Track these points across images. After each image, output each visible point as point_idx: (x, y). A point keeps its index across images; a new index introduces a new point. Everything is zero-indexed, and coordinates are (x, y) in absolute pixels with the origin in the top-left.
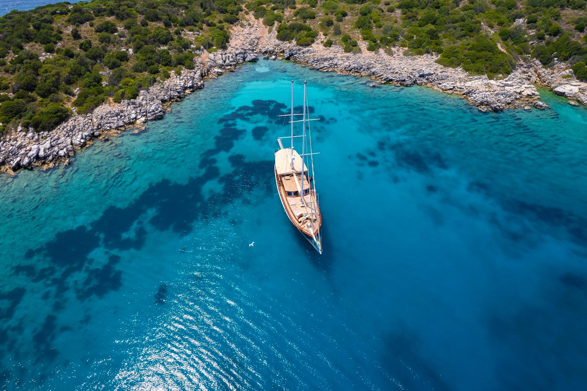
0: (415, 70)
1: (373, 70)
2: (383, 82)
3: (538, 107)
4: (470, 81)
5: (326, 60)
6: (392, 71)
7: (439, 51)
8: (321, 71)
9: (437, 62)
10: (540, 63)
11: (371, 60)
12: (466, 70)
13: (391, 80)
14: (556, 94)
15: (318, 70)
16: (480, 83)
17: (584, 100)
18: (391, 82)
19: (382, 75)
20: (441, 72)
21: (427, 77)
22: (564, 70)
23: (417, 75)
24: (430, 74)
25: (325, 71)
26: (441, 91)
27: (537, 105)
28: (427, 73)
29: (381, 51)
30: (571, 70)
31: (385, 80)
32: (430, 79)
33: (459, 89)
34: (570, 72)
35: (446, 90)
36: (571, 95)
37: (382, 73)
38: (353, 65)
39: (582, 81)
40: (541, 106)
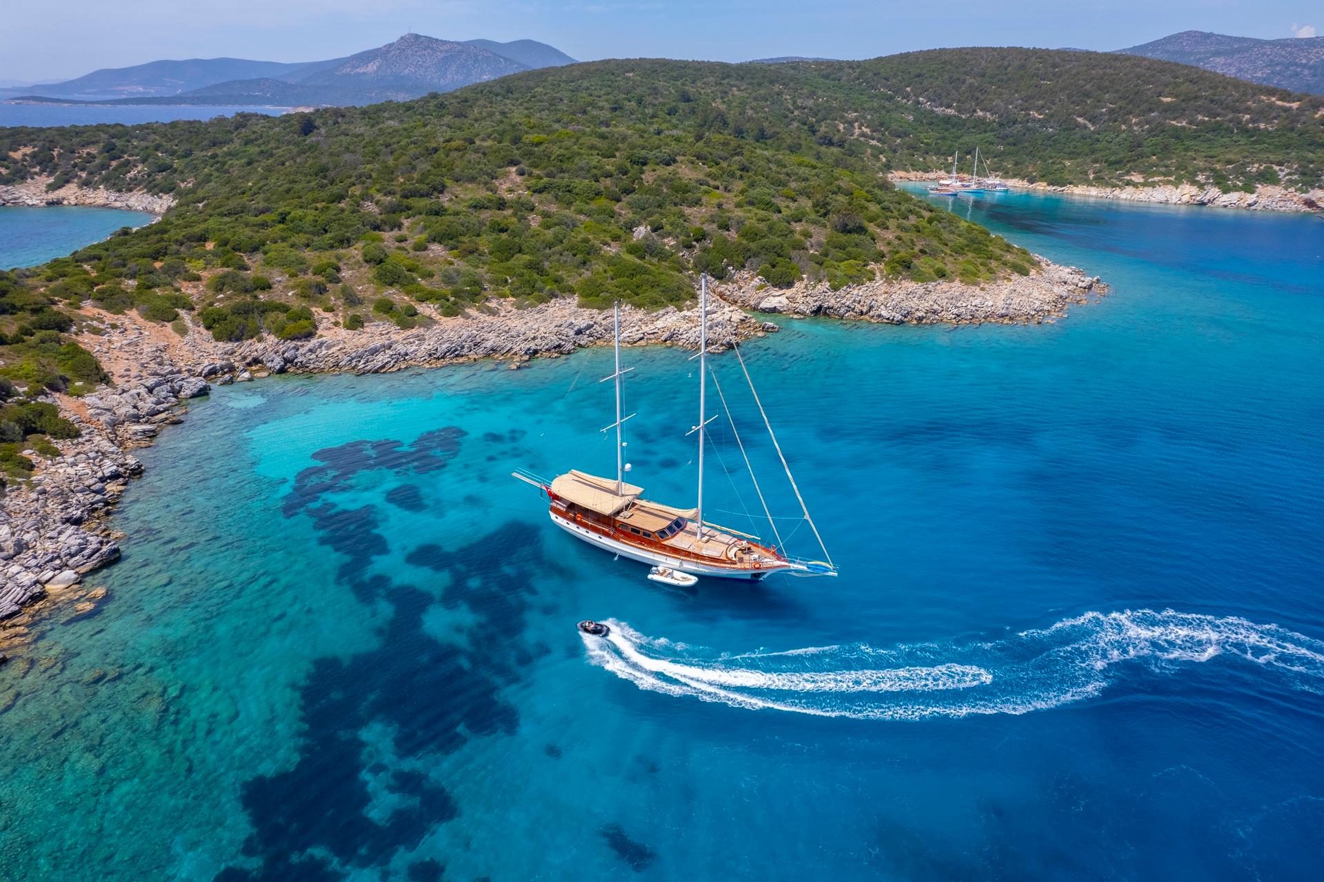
0: (560, 326)
1: (489, 344)
2: (526, 357)
3: (770, 330)
4: (658, 319)
5: (375, 351)
6: (522, 337)
7: (571, 291)
8: (384, 373)
9: (580, 306)
10: (713, 279)
11: (470, 329)
12: (638, 306)
13: (536, 352)
14: (765, 312)
15: (376, 372)
16: (675, 318)
17: (805, 310)
18: (538, 355)
19: (511, 348)
20: (604, 319)
21: (588, 332)
22: (752, 280)
23: (572, 333)
24: (589, 327)
25: (394, 369)
26: (630, 346)
27: (768, 328)
28: (585, 325)
29: (472, 312)
30: (760, 277)
31: (526, 353)
32: (596, 334)
33: (652, 336)
34: (761, 280)
35: (635, 342)
36: (785, 309)
37: (510, 345)
38: (444, 346)
39: (781, 288)
40: (773, 328)
